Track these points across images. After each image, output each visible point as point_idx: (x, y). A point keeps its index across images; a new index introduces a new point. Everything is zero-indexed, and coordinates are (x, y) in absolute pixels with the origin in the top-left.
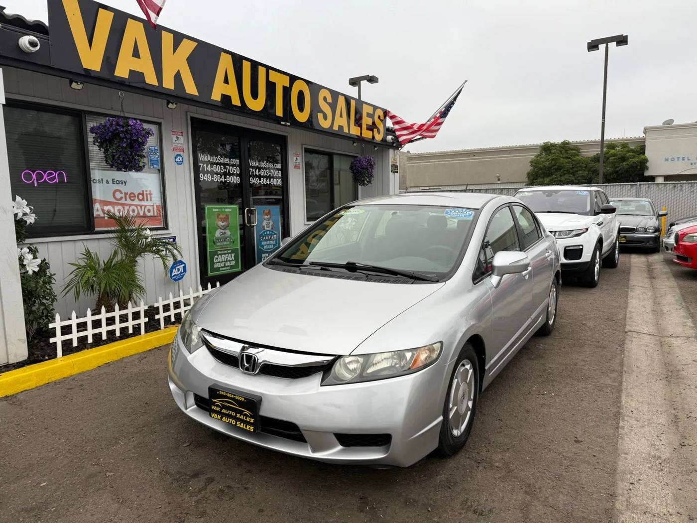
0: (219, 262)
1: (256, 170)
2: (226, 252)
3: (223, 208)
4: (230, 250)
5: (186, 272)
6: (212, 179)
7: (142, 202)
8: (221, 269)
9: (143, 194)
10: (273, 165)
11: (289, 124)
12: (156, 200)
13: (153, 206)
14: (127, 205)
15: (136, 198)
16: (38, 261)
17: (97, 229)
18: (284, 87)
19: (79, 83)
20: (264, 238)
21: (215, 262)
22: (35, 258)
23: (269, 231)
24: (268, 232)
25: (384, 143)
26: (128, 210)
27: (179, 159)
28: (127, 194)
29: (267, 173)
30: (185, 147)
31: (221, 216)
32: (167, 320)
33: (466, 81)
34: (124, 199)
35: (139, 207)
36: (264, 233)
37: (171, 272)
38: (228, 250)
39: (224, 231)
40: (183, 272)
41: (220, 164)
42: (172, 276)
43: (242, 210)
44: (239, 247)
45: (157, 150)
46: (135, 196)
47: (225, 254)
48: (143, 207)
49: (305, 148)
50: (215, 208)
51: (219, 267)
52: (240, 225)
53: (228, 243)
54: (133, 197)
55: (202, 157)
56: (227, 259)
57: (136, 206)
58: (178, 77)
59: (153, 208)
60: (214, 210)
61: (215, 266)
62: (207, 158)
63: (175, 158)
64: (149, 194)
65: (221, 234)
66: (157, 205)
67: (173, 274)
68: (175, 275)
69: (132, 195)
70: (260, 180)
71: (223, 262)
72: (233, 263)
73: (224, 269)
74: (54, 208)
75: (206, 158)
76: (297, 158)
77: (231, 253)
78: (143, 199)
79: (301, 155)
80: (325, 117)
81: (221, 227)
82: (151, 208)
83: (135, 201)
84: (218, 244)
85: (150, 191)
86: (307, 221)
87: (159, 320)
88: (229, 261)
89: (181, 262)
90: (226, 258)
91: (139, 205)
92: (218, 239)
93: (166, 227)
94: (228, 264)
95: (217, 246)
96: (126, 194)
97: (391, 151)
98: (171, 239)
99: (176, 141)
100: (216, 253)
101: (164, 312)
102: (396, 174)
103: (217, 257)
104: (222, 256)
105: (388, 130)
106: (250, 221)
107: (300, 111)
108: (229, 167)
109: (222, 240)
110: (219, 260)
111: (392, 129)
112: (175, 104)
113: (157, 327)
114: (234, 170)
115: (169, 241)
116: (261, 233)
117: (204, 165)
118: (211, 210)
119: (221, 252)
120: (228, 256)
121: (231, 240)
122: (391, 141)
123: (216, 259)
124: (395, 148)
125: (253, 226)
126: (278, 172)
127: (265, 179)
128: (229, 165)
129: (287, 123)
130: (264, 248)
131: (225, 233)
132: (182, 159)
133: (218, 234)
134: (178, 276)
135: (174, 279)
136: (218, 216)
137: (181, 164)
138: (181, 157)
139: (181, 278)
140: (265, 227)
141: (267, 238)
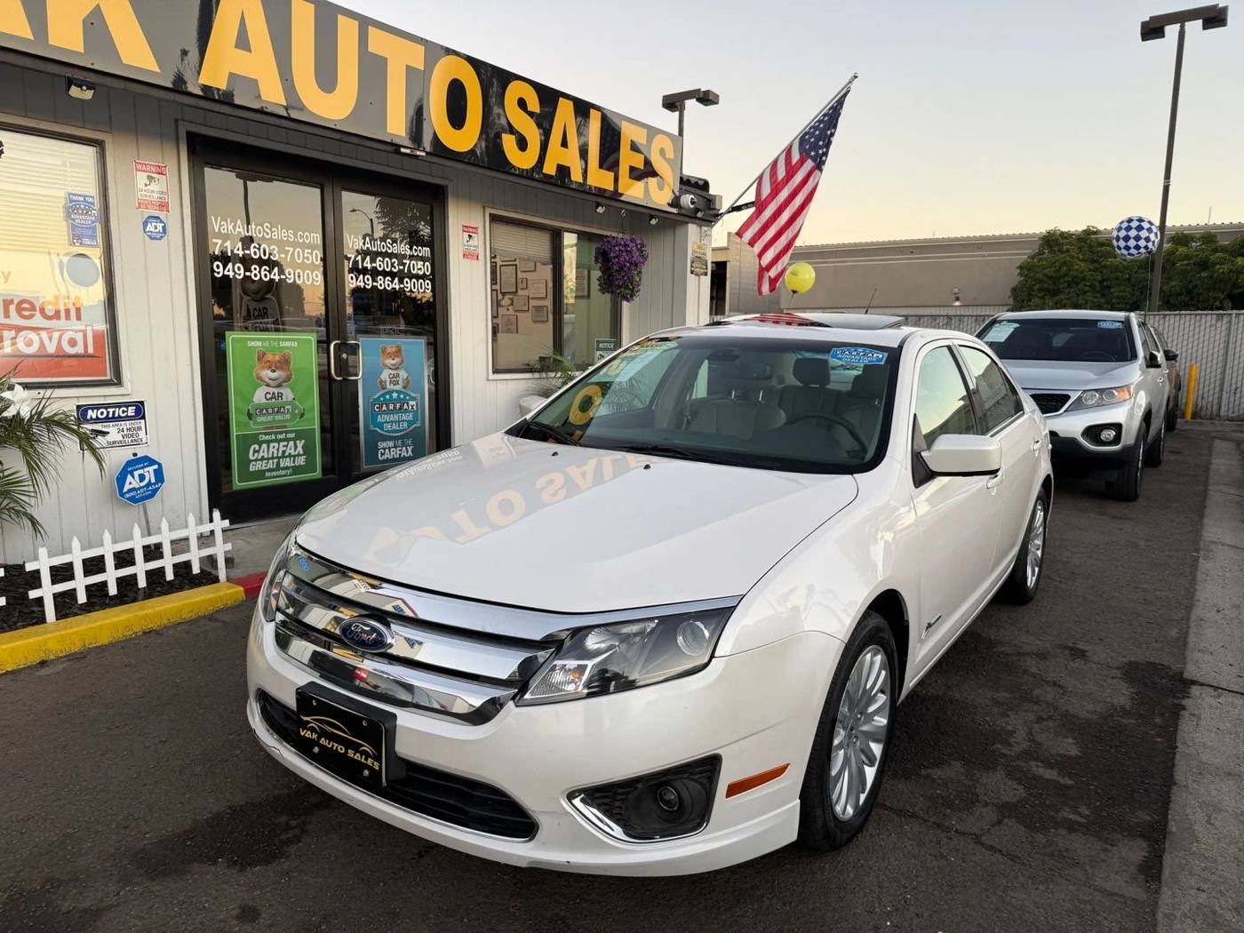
0: (263, 459)
1: (363, 260)
2: (283, 436)
3: (274, 340)
4: (292, 432)
5: (163, 482)
6: (248, 274)
7: (54, 321)
9: (55, 304)
10: (411, 250)
11: (423, 154)
12: (93, 319)
13: (84, 331)
14: (10, 327)
15: (38, 313)
18: (410, 70)
20: (384, 408)
21: (251, 457)
23: (397, 391)
24: (395, 395)
25: (674, 210)
26: (14, 342)
27: (156, 228)
28: (12, 302)
29: (392, 265)
30: (172, 200)
31: (269, 357)
32: (66, 604)
33: (856, 77)
35: (44, 334)
36: (384, 395)
37: (121, 480)
38: (286, 432)
39: (276, 391)
40: (154, 484)
41: (270, 242)
42: (125, 490)
43: (323, 344)
44: (317, 426)
45: (93, 204)
46: (32, 307)
47: (278, 441)
48: (56, 335)
49: (490, 214)
50: (253, 340)
51: (264, 471)
52: (320, 378)
53: (288, 417)
54: (25, 309)
55: (220, 226)
56: (284, 452)
57: (36, 330)
58: (94, 24)
59: (85, 337)
60: (253, 344)
61: (252, 468)
62: (234, 227)
63: (145, 224)
65: (268, 396)
66: (95, 329)
67: (127, 487)
68: (130, 491)
69: (25, 305)
70: (374, 281)
71: (273, 458)
72: (301, 461)
73: (275, 473)
75: (230, 227)
76: (470, 236)
77: (294, 440)
78: (56, 316)
79: (480, 231)
80: (522, 144)
81: (267, 380)
82: (79, 338)
83: (35, 318)
84: (261, 419)
85: (77, 298)
86: (496, 371)
87: (40, 601)
88: (290, 456)
89: (148, 461)
90: (282, 449)
91: (44, 329)
92: (262, 409)
93: (117, 380)
94: (286, 463)
95: (256, 423)
96: (7, 303)
97: (692, 229)
98: (130, 408)
99: (146, 185)
100: (254, 439)
101: (54, 582)
102: (702, 277)
103: (257, 449)
104: (272, 445)
105: (687, 183)
106: (343, 368)
107: (454, 127)
108: (291, 249)
109: (270, 411)
110: (261, 454)
111: (696, 183)
112: (89, 88)
113: (32, 618)
114: (306, 255)
115: (123, 412)
116: (377, 396)
117: (223, 243)
118: (242, 344)
119: (267, 438)
120: (287, 446)
121: (297, 411)
122: (692, 206)
123: (255, 451)
124: (703, 223)
125: (356, 381)
126: (423, 265)
127: (388, 278)
128: (293, 245)
129: (418, 153)
130: (382, 429)
131: (280, 395)
132: (164, 228)
133: (260, 396)
134: (142, 490)
135: (127, 499)
136: (261, 356)
137: (162, 237)
138: (161, 222)
139: (152, 496)
140: (388, 383)
141: (391, 407)
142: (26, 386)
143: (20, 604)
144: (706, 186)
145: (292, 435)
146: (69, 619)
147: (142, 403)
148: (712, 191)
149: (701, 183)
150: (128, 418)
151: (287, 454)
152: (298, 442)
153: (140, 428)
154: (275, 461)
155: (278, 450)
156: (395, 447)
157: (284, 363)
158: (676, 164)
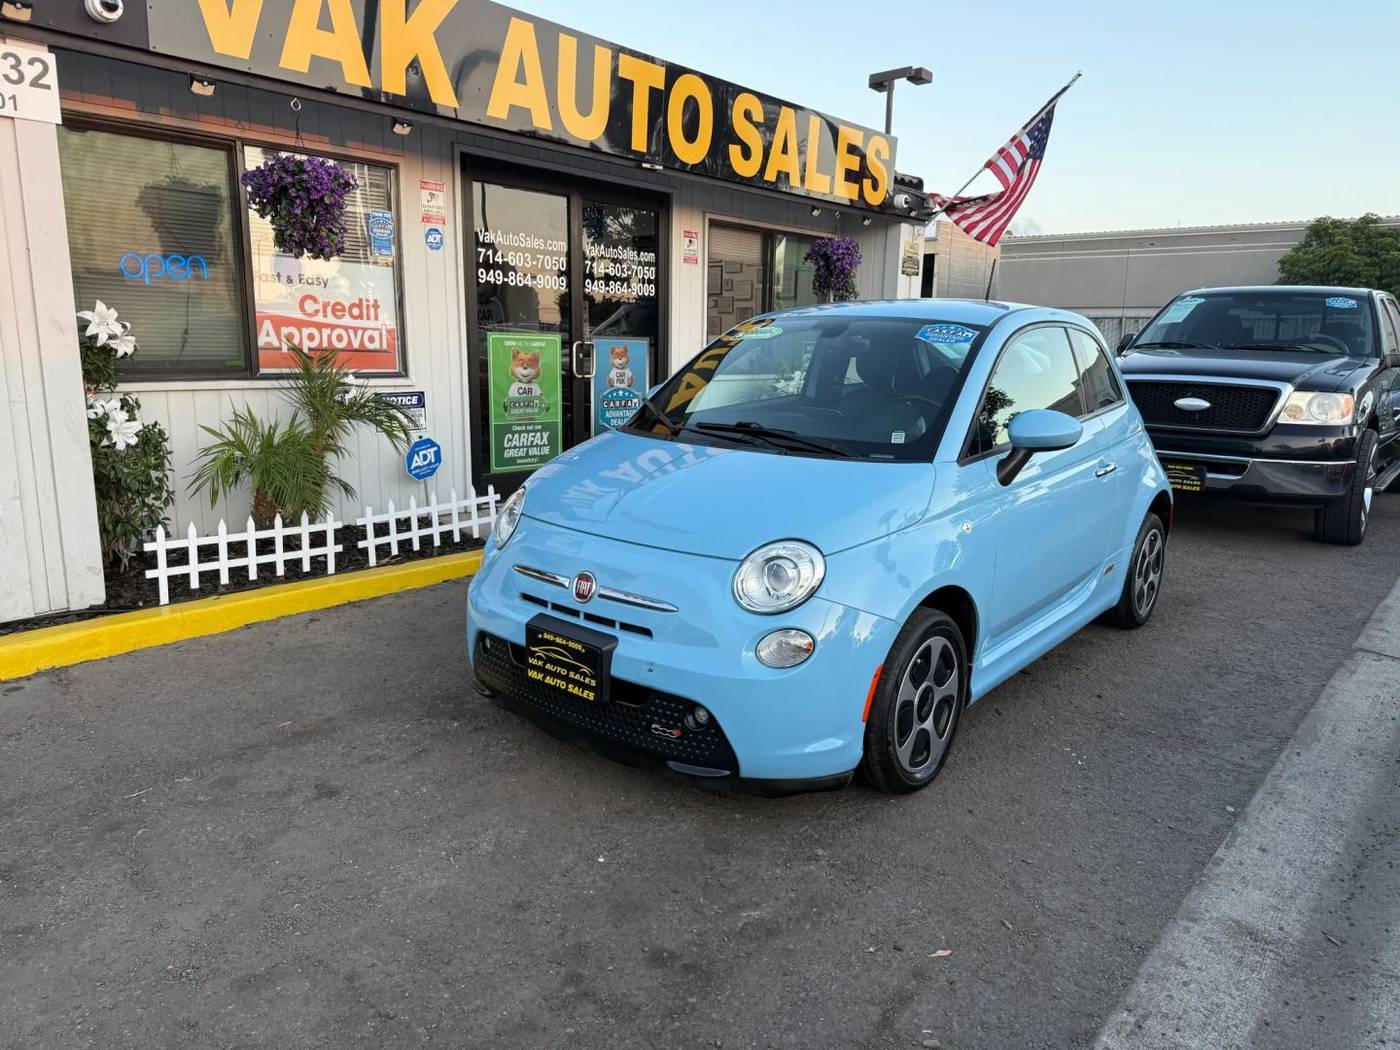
0: (515, 447)
1: (598, 266)
2: (529, 428)
3: (527, 340)
4: (539, 424)
5: (440, 462)
6: (506, 280)
7: (359, 320)
8: (519, 461)
9: (360, 307)
10: (639, 255)
11: (661, 168)
12: (387, 319)
13: (380, 329)
14: (327, 326)
15: (347, 314)
16: (137, 426)
17: (263, 371)
18: (653, 91)
19: (206, 83)
20: (612, 404)
21: (506, 446)
22: (132, 418)
24: (621, 393)
25: (888, 211)
26: (329, 337)
27: (435, 239)
28: (328, 304)
29: (622, 271)
30: (447, 214)
31: (522, 355)
32: (383, 551)
34: (321, 313)
35: (351, 332)
36: (611, 393)
37: (410, 459)
38: (535, 424)
39: (527, 386)
40: (435, 463)
41: (524, 250)
42: (413, 467)
43: (567, 344)
44: (559, 420)
45: (389, 219)
46: (343, 310)
47: (528, 432)
48: (360, 332)
49: (710, 220)
50: (509, 339)
51: (515, 457)
52: (564, 376)
53: (536, 410)
54: (338, 310)
55: (484, 236)
56: (532, 442)
57: (346, 328)
58: (414, 71)
59: (381, 334)
60: (508, 343)
61: (506, 455)
62: (495, 237)
63: (427, 237)
64: (373, 306)
65: (521, 391)
66: (388, 327)
67: (414, 465)
68: (416, 468)
69: (338, 307)
70: (606, 286)
72: (545, 450)
73: (525, 461)
74: (185, 327)
75: (492, 238)
76: (690, 241)
77: (541, 431)
78: (360, 317)
79: (700, 236)
80: (746, 153)
81: (522, 377)
82: (376, 335)
83: (345, 319)
84: (514, 411)
85: (376, 301)
87: (365, 551)
88: (537, 445)
89: (430, 443)
90: (531, 439)
91: (351, 328)
92: (515, 403)
93: (404, 373)
94: (534, 451)
95: (510, 415)
96: (325, 305)
97: (905, 227)
98: (413, 397)
99: (428, 201)
100: (509, 429)
101: (376, 536)
102: (913, 277)
103: (511, 437)
104: (523, 435)
105: (901, 182)
106: (583, 367)
107: (688, 141)
108: (542, 257)
109: (522, 404)
110: (514, 443)
111: (911, 181)
112: (408, 126)
113: (361, 564)
114: (554, 262)
115: (409, 400)
117: (487, 251)
118: (502, 343)
119: (519, 428)
120: (534, 437)
121: (544, 405)
122: (905, 206)
123: (509, 440)
124: (915, 222)
125: (589, 379)
126: (648, 270)
127: (618, 283)
128: (544, 253)
129: (657, 167)
130: (609, 424)
131: (530, 390)
132: (441, 239)
133: (514, 391)
134: (425, 468)
135: (415, 475)
136: (516, 354)
137: (438, 248)
138: (440, 234)
139: (431, 474)
140: (616, 382)
141: (618, 404)
142: (357, 376)
143: (351, 552)
144: (919, 184)
145: (540, 427)
146: (385, 568)
147: (422, 393)
148: (927, 189)
149: (915, 181)
150: (411, 406)
151: (534, 444)
152: (544, 434)
153: (420, 415)
154: (525, 449)
155: (528, 439)
157: (534, 361)
158: (890, 163)
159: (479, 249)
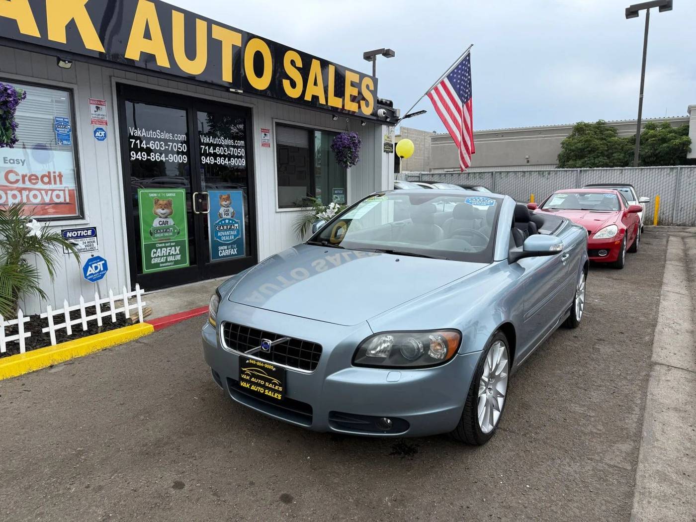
0: (158, 257)
1: (209, 149)
2: (169, 244)
3: (164, 193)
4: (173, 242)
5: (107, 270)
6: (149, 157)
7: (48, 185)
8: (161, 265)
9: (49, 177)
10: (234, 142)
11: (242, 92)
12: (69, 184)
13: (64, 190)
14: (25, 189)
15: (40, 181)
18: (234, 47)
20: (222, 228)
21: (152, 256)
23: (228, 219)
24: (227, 221)
25: (375, 118)
26: (28, 196)
27: (101, 134)
28: (26, 176)
29: (225, 151)
30: (109, 119)
31: (161, 202)
32: (61, 333)
33: (472, 45)
34: (21, 181)
35: (43, 192)
36: (221, 221)
37: (86, 269)
38: (170, 242)
39: (165, 220)
40: (103, 271)
41: (160, 140)
42: (88, 275)
43: (189, 194)
44: (186, 239)
45: (68, 122)
46: (37, 178)
47: (166, 247)
48: (50, 192)
49: (276, 122)
50: (152, 193)
51: (160, 263)
52: (188, 213)
53: (171, 234)
54: (33, 179)
55: (134, 132)
56: (169, 253)
57: (39, 190)
58: (72, 28)
59: (65, 194)
60: (152, 195)
61: (153, 262)
62: (141, 133)
63: (95, 132)
64: (58, 176)
65: (161, 223)
66: (70, 189)
67: (89, 273)
68: (90, 275)
69: (33, 177)
70: (215, 160)
71: (164, 256)
72: (179, 257)
73: (165, 265)
75: (139, 133)
76: (265, 134)
77: (174, 246)
78: (49, 183)
79: (271, 131)
80: (293, 85)
81: (160, 215)
82: (61, 193)
83: (38, 184)
84: (158, 235)
85: (59, 173)
86: (280, 207)
87: (48, 334)
88: (173, 255)
89: (99, 259)
90: (168, 251)
91: (43, 190)
92: (157, 230)
93: (82, 216)
94: (170, 259)
95: (154, 238)
96: (24, 177)
97: (384, 127)
98: (89, 231)
99: (95, 111)
100: (153, 246)
101: (55, 324)
102: (390, 153)
103: (155, 251)
104: (163, 249)
105: (380, 103)
106: (202, 207)
107: (257, 77)
108: (171, 144)
109: (162, 231)
110: (157, 254)
111: (386, 102)
112: (69, 62)
113: (44, 343)
114: (179, 147)
115: (86, 233)
116: (218, 221)
117: (136, 141)
118: (147, 195)
119: (160, 245)
120: (170, 250)
121: (176, 231)
122: (384, 116)
123: (154, 253)
124: (389, 124)
125: (207, 214)
126: (241, 151)
127: (222, 158)
128: (173, 141)
129: (239, 91)
130: (221, 240)
131: (167, 222)
132: (105, 134)
133: (156, 223)
134: (96, 275)
135: (89, 279)
136: (157, 201)
137: (104, 139)
138: (104, 131)
139: (101, 278)
140: (223, 215)
141: (225, 227)
142: (39, 220)
143: (37, 336)
144: (391, 104)
145: (174, 244)
146: (63, 344)
147: (95, 228)
148: (394, 107)
149: (388, 102)
150: (87, 236)
151: (171, 254)
152: (177, 247)
153: (94, 242)
154: (165, 258)
155: (166, 252)
156: (228, 249)
157: (168, 205)
158: (374, 93)
159: (131, 140)
